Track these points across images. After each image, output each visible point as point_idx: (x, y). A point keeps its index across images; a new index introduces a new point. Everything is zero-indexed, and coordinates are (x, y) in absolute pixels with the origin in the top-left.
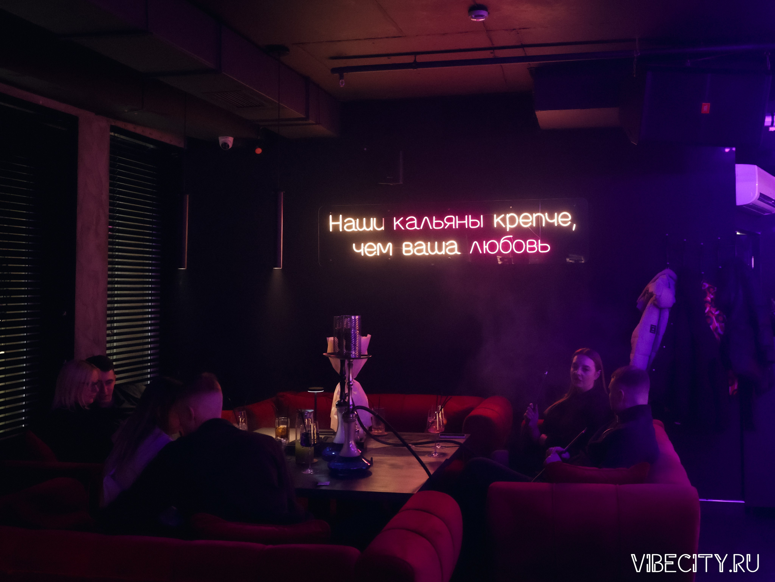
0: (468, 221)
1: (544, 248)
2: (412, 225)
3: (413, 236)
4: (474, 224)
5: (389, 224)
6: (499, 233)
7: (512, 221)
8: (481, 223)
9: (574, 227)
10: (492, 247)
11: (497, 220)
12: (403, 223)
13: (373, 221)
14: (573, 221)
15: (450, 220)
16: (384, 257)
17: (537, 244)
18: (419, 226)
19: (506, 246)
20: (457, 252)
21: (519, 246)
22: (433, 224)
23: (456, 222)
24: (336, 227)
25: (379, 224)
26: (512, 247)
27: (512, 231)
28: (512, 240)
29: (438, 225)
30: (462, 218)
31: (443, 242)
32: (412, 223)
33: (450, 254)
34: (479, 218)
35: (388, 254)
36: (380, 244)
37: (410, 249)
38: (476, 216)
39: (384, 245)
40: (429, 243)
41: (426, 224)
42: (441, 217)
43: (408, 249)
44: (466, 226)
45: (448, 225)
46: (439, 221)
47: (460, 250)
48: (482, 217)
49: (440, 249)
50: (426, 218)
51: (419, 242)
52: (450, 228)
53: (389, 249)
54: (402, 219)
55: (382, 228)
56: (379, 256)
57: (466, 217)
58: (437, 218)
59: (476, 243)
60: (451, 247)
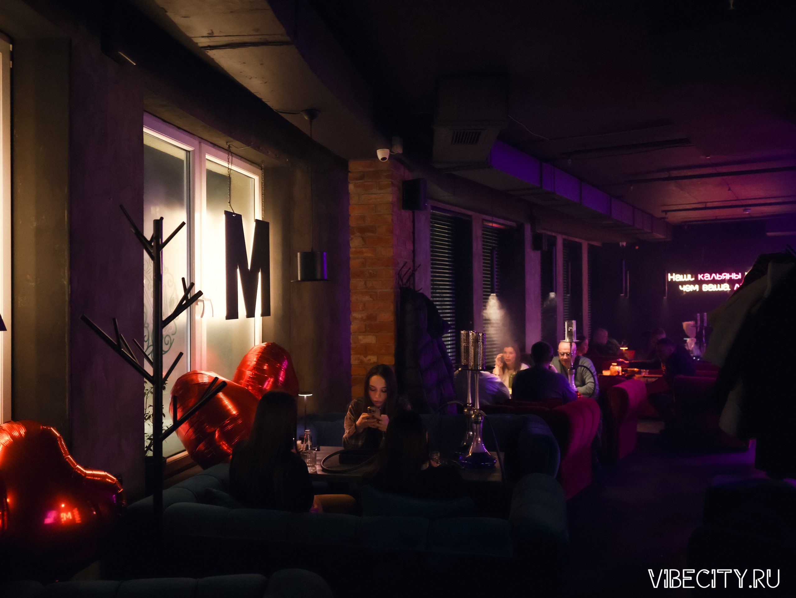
0: (734, 276)
3: (708, 282)
4: (736, 277)
5: (696, 277)
8: (739, 276)
12: (703, 277)
13: (689, 276)
15: (725, 275)
16: (694, 292)
18: (711, 277)
20: (728, 289)
22: (717, 277)
23: (727, 276)
24: (672, 280)
25: (692, 277)
29: (719, 277)
30: (731, 274)
31: (722, 285)
32: (707, 277)
33: (725, 290)
34: (738, 274)
35: (696, 290)
36: (692, 286)
37: (706, 288)
38: (737, 273)
39: (694, 286)
40: (715, 285)
41: (714, 277)
42: (721, 274)
43: (705, 288)
44: (733, 278)
45: (724, 277)
46: (720, 276)
47: (730, 288)
48: (740, 274)
49: (720, 287)
50: (714, 275)
51: (711, 285)
52: (725, 279)
53: (696, 288)
54: (702, 275)
55: (693, 279)
56: (692, 290)
57: (733, 274)
58: (719, 275)
59: (737, 285)
60: (725, 287)
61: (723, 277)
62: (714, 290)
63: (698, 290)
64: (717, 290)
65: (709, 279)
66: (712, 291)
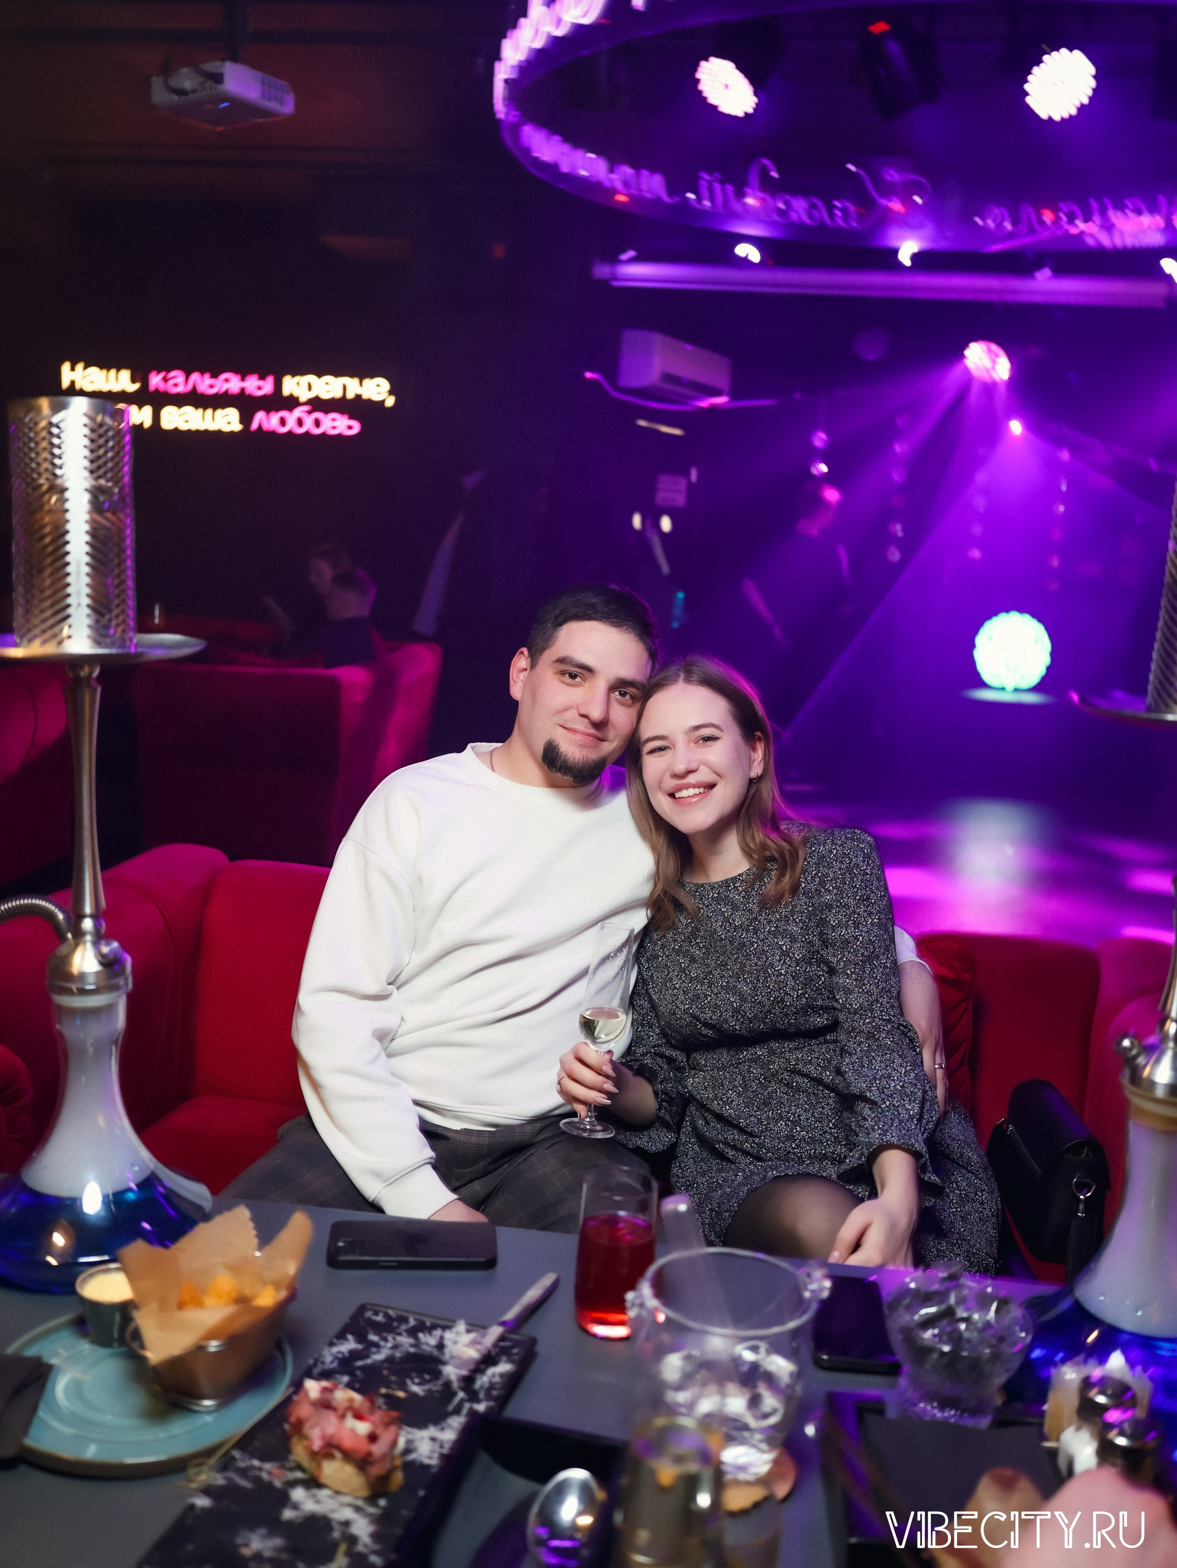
0: (252, 384)
1: (350, 427)
2: (176, 385)
3: (178, 400)
4: (260, 388)
5: (145, 383)
6: (292, 403)
7: (310, 387)
8: (268, 387)
9: (390, 402)
10: (283, 422)
11: (289, 385)
12: (166, 381)
13: (125, 376)
14: (391, 392)
15: (227, 380)
16: (140, 428)
17: (341, 422)
18: (186, 384)
19: (300, 422)
20: (237, 427)
21: (317, 423)
22: (205, 384)
23: (232, 383)
24: (73, 382)
25: (133, 380)
26: (309, 423)
27: (310, 402)
28: (310, 412)
29: (211, 386)
30: (243, 379)
31: (218, 411)
32: (178, 382)
33: (226, 429)
34: (265, 380)
35: (142, 424)
36: (133, 408)
37: (174, 418)
38: (262, 378)
39: (140, 409)
40: (199, 411)
41: (196, 384)
42: (215, 376)
43: (170, 418)
44: (249, 390)
45: (226, 386)
46: (212, 381)
47: (241, 422)
48: (269, 379)
49: (214, 419)
50: (195, 376)
51: (188, 410)
52: (227, 391)
53: (145, 416)
54: (162, 375)
55: (136, 386)
57: (248, 378)
58: (210, 377)
59: (260, 416)
60: (228, 419)
61: (221, 387)
62: (195, 427)
63: (148, 423)
64: (202, 427)
65: (180, 389)
66: (190, 431)
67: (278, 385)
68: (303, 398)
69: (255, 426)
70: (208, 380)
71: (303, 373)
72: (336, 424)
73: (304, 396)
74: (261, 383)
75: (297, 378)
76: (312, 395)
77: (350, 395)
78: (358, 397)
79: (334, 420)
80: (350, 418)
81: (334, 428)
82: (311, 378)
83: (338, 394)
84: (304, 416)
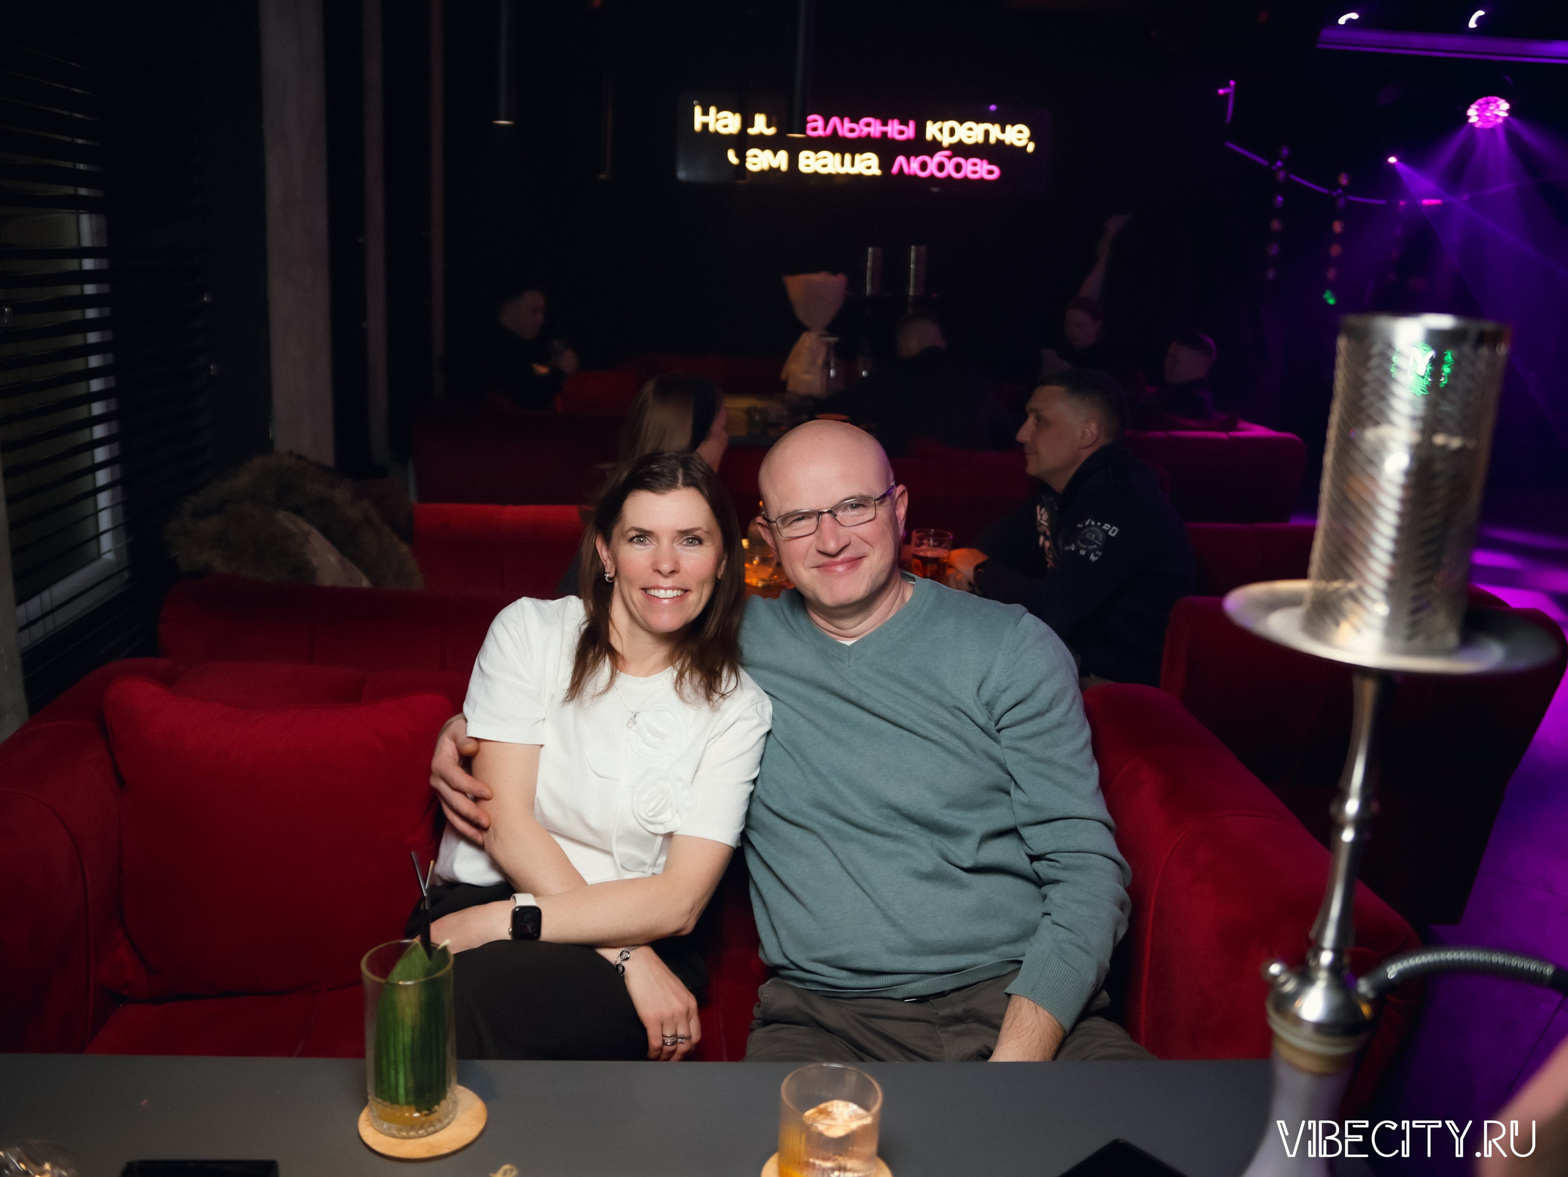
0: (893, 129)
1: (990, 172)
2: (815, 129)
3: (816, 145)
4: (901, 133)
6: (935, 146)
7: (952, 132)
8: (910, 131)
9: (1031, 148)
10: (924, 166)
11: (932, 130)
13: (761, 119)
14: (1031, 139)
15: (868, 125)
16: (774, 171)
17: (982, 167)
18: (825, 129)
19: (941, 167)
20: (876, 171)
21: (958, 168)
22: (845, 128)
23: (874, 128)
24: (705, 126)
25: (769, 126)
26: (950, 168)
27: (951, 147)
28: (949, 158)
29: (852, 130)
30: (885, 123)
31: (857, 156)
32: (816, 126)
33: (865, 173)
34: (907, 125)
35: (779, 168)
36: (768, 153)
37: (811, 162)
38: (904, 122)
39: (775, 154)
40: (838, 156)
41: (835, 130)
42: (855, 120)
43: (808, 162)
44: (890, 135)
45: (866, 130)
46: (853, 125)
47: (880, 167)
48: (912, 124)
49: (853, 165)
50: (835, 120)
51: (824, 154)
52: (869, 134)
53: (781, 160)
55: (772, 130)
56: (766, 167)
57: (890, 123)
58: (851, 121)
59: (901, 160)
60: (868, 163)
61: (861, 132)
62: (833, 172)
63: (784, 167)
64: (841, 171)
65: (820, 132)
66: (830, 175)
67: (921, 130)
68: (945, 144)
69: (895, 169)
70: (847, 124)
71: (944, 119)
72: (977, 168)
73: (946, 140)
74: (903, 128)
75: (939, 124)
76: (954, 140)
77: (992, 140)
78: (1000, 142)
79: (975, 165)
80: (990, 163)
81: (975, 172)
82: (953, 123)
83: (980, 139)
84: (945, 161)
